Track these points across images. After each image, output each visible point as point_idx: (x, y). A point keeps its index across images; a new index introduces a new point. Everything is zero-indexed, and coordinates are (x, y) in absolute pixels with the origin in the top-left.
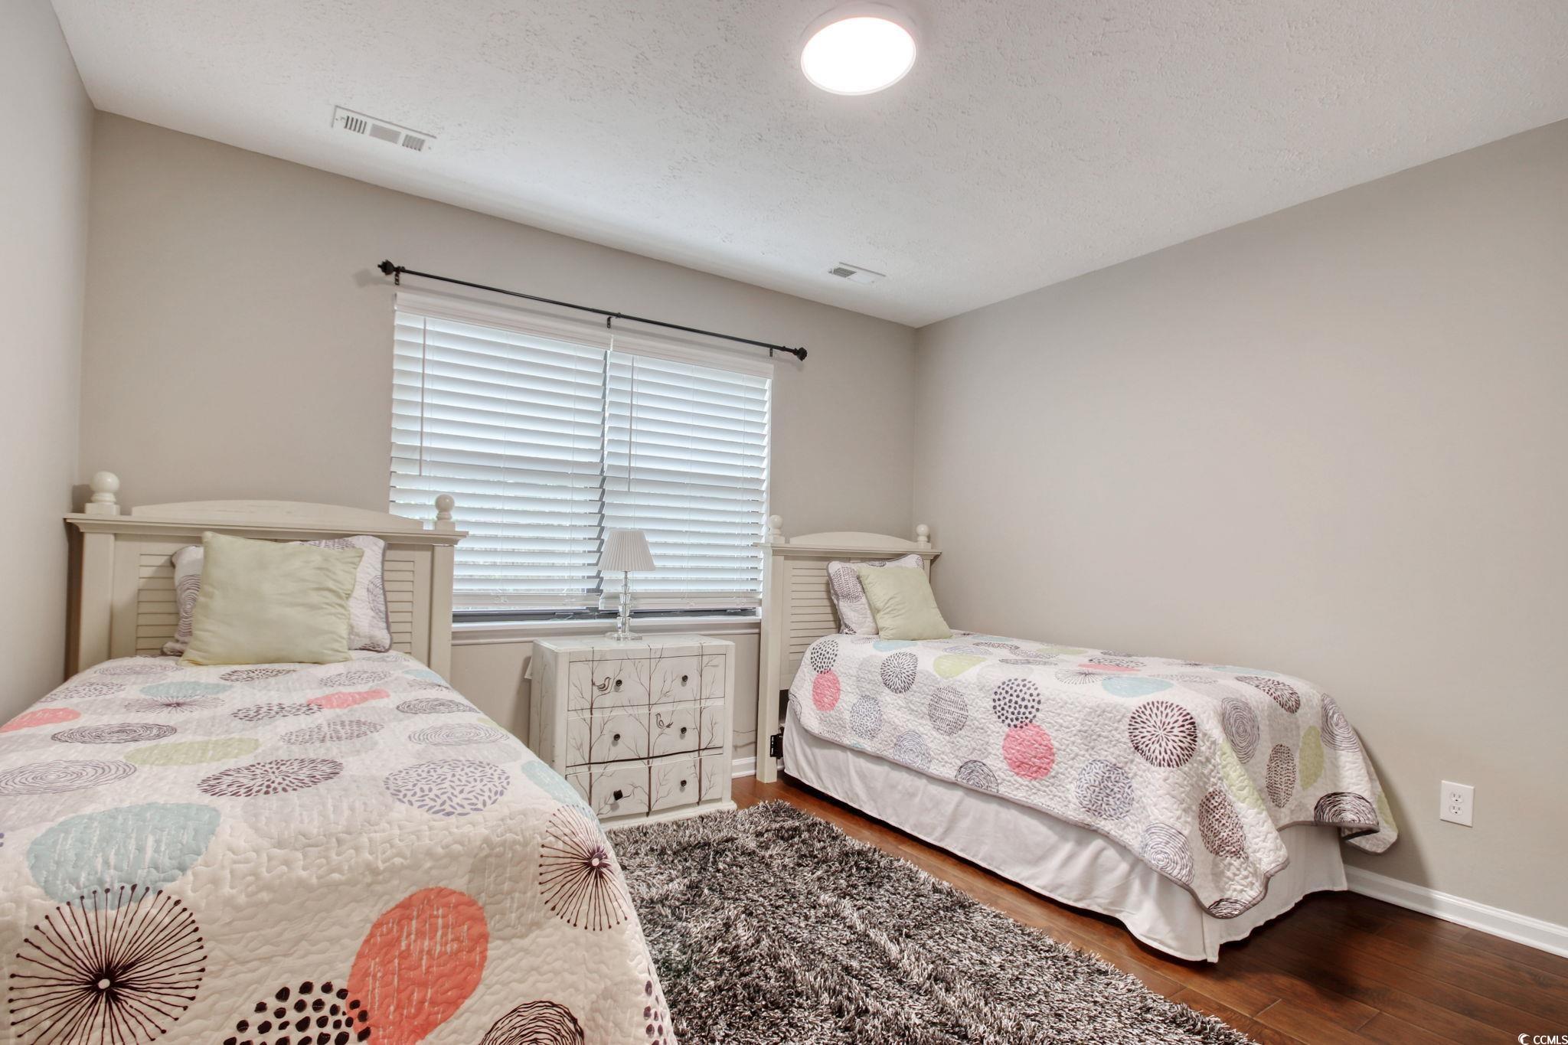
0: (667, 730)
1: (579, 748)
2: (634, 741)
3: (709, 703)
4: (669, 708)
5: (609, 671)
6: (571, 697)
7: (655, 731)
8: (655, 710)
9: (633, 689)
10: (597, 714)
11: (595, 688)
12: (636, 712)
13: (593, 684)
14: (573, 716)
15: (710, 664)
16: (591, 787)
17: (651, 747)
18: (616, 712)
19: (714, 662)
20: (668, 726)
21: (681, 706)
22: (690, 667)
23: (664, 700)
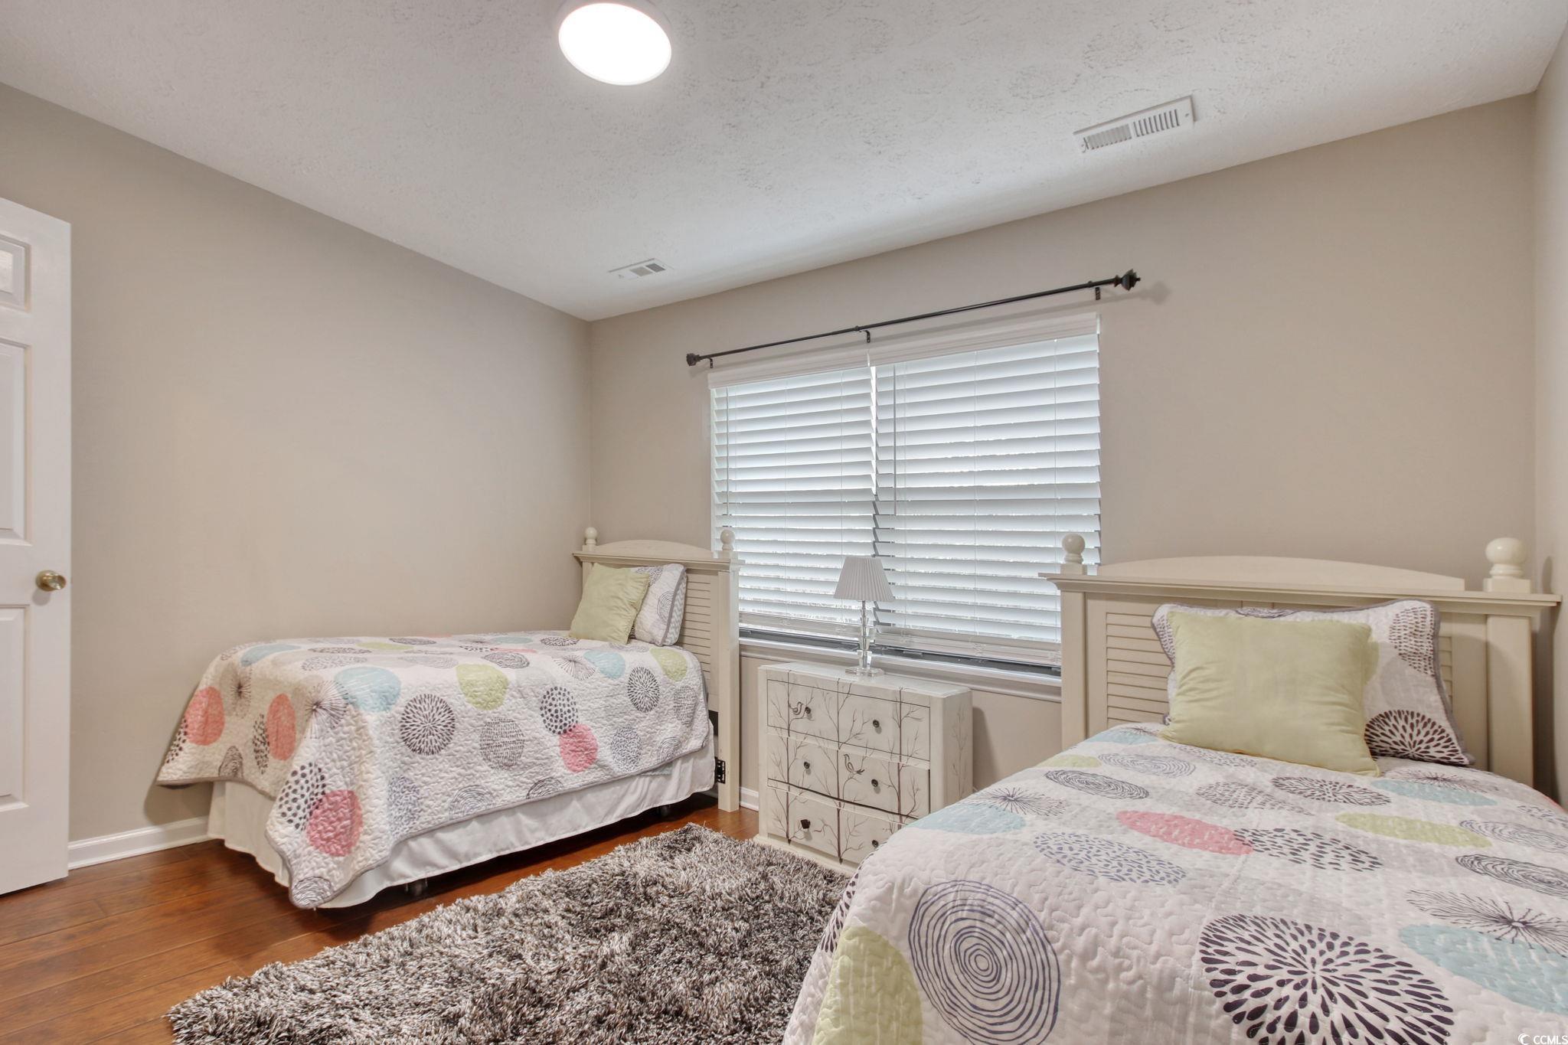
0: (857, 776)
1: (779, 764)
2: (823, 775)
3: (911, 762)
4: (861, 752)
5: (801, 696)
6: (770, 714)
7: (844, 773)
8: (845, 749)
9: (823, 719)
10: (793, 737)
11: (791, 710)
12: (826, 746)
13: (789, 706)
14: (773, 732)
15: (911, 715)
16: (788, 807)
17: (841, 789)
18: (809, 741)
19: (916, 714)
20: (859, 772)
21: (876, 755)
22: (885, 712)
23: (853, 741)
